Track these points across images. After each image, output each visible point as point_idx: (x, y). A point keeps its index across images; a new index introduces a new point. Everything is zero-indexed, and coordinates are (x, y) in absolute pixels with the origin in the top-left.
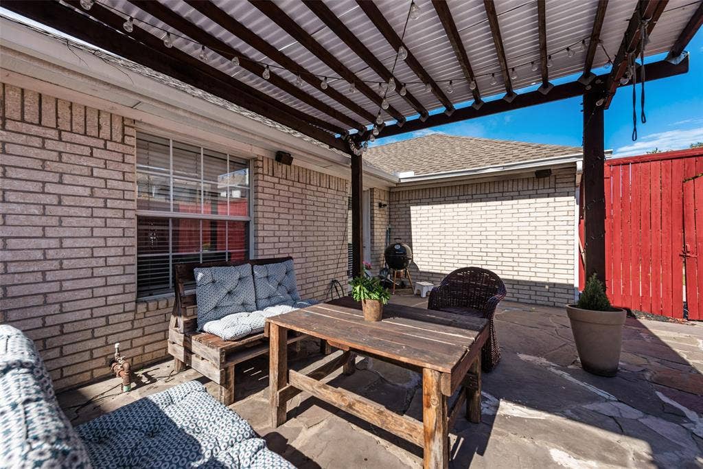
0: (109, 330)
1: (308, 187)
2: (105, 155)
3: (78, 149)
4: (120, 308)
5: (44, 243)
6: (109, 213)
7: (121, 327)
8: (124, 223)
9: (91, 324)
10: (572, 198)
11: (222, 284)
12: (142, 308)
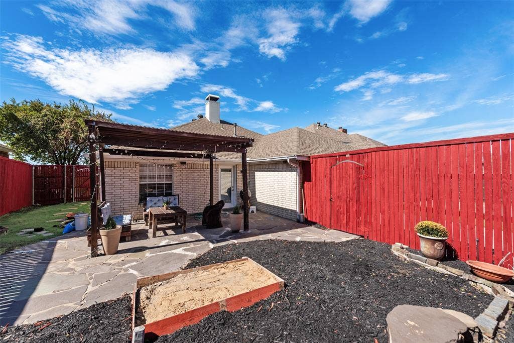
0: (132, 210)
1: (196, 170)
2: (132, 171)
3: (127, 171)
4: (135, 205)
5: (121, 191)
6: (132, 184)
7: (135, 210)
8: (136, 186)
9: (129, 208)
10: (295, 173)
11: (153, 201)
12: (139, 206)
